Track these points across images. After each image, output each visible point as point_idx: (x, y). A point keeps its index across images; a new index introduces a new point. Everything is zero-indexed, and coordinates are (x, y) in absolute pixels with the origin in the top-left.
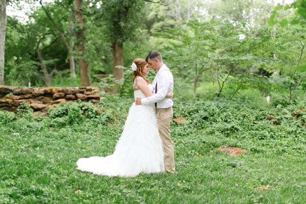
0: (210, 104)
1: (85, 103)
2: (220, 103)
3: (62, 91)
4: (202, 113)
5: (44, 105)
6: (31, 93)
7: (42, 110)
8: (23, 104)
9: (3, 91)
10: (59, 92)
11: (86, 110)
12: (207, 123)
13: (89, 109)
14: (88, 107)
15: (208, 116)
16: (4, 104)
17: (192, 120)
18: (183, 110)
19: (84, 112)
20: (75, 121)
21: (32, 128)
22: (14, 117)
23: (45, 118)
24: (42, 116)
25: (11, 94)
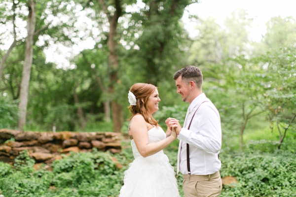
0: (270, 160)
1: (101, 154)
2: (285, 158)
3: (75, 138)
4: (259, 171)
5: (50, 156)
6: (36, 139)
7: (47, 162)
8: (24, 153)
9: (4, 136)
10: (71, 138)
11: (102, 163)
12: (269, 187)
13: (105, 163)
14: (104, 158)
15: (269, 177)
17: (246, 182)
19: (99, 166)
20: (85, 178)
21: (26, 188)
22: (6, 171)
23: (47, 173)
24: (44, 170)
25: (12, 140)
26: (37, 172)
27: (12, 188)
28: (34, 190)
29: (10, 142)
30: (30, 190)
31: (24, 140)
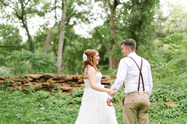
5: (70, 88)
6: (64, 79)
7: (69, 91)
8: (56, 87)
16: (44, 86)
17: (180, 104)
18: (173, 96)
21: (56, 105)
22: (47, 96)
23: (68, 97)
24: (67, 96)
25: (51, 79)
26: (63, 97)
27: (50, 104)
28: (60, 106)
29: (49, 81)
30: (59, 106)
31: (57, 80)
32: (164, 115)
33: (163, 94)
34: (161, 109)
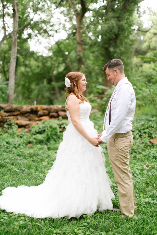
1: (65, 121)
3: (46, 109)
5: (28, 122)
6: (19, 111)
7: (26, 127)
8: (10, 121)
10: (44, 109)
19: (63, 130)
21: (11, 145)
23: (26, 135)
24: (24, 133)
25: (2, 111)
26: (19, 134)
27: (2, 144)
28: (17, 146)
29: (0, 113)
30: (14, 146)
31: (11, 112)
32: (150, 156)
33: (147, 128)
34: (146, 148)
